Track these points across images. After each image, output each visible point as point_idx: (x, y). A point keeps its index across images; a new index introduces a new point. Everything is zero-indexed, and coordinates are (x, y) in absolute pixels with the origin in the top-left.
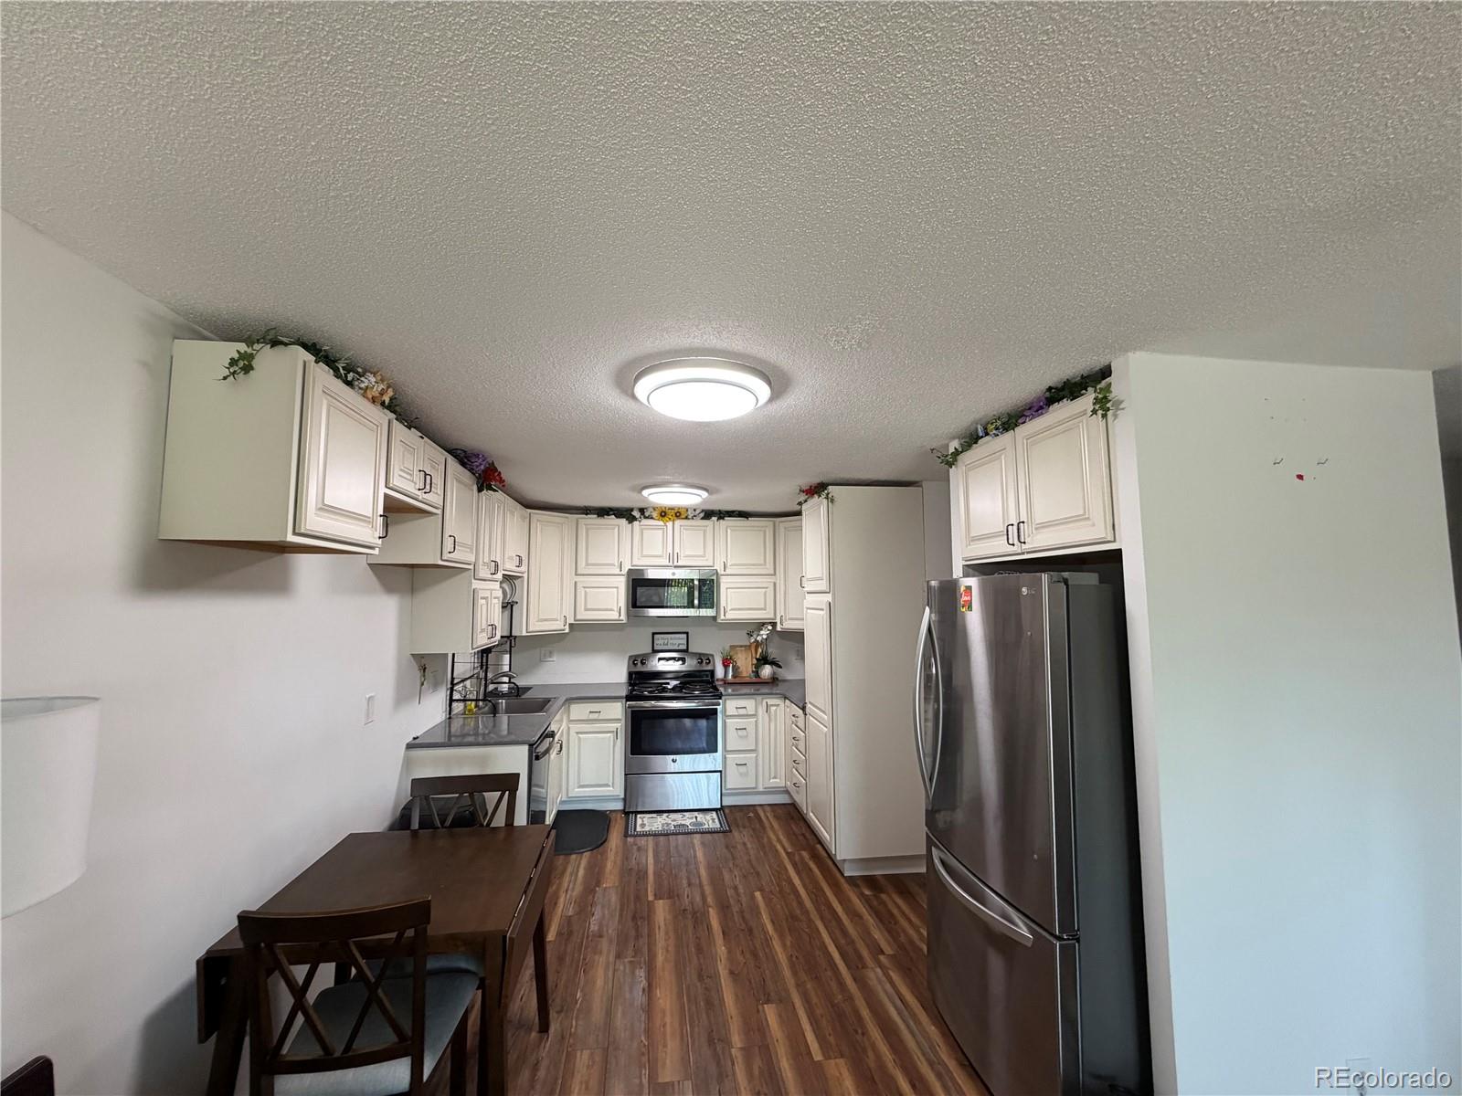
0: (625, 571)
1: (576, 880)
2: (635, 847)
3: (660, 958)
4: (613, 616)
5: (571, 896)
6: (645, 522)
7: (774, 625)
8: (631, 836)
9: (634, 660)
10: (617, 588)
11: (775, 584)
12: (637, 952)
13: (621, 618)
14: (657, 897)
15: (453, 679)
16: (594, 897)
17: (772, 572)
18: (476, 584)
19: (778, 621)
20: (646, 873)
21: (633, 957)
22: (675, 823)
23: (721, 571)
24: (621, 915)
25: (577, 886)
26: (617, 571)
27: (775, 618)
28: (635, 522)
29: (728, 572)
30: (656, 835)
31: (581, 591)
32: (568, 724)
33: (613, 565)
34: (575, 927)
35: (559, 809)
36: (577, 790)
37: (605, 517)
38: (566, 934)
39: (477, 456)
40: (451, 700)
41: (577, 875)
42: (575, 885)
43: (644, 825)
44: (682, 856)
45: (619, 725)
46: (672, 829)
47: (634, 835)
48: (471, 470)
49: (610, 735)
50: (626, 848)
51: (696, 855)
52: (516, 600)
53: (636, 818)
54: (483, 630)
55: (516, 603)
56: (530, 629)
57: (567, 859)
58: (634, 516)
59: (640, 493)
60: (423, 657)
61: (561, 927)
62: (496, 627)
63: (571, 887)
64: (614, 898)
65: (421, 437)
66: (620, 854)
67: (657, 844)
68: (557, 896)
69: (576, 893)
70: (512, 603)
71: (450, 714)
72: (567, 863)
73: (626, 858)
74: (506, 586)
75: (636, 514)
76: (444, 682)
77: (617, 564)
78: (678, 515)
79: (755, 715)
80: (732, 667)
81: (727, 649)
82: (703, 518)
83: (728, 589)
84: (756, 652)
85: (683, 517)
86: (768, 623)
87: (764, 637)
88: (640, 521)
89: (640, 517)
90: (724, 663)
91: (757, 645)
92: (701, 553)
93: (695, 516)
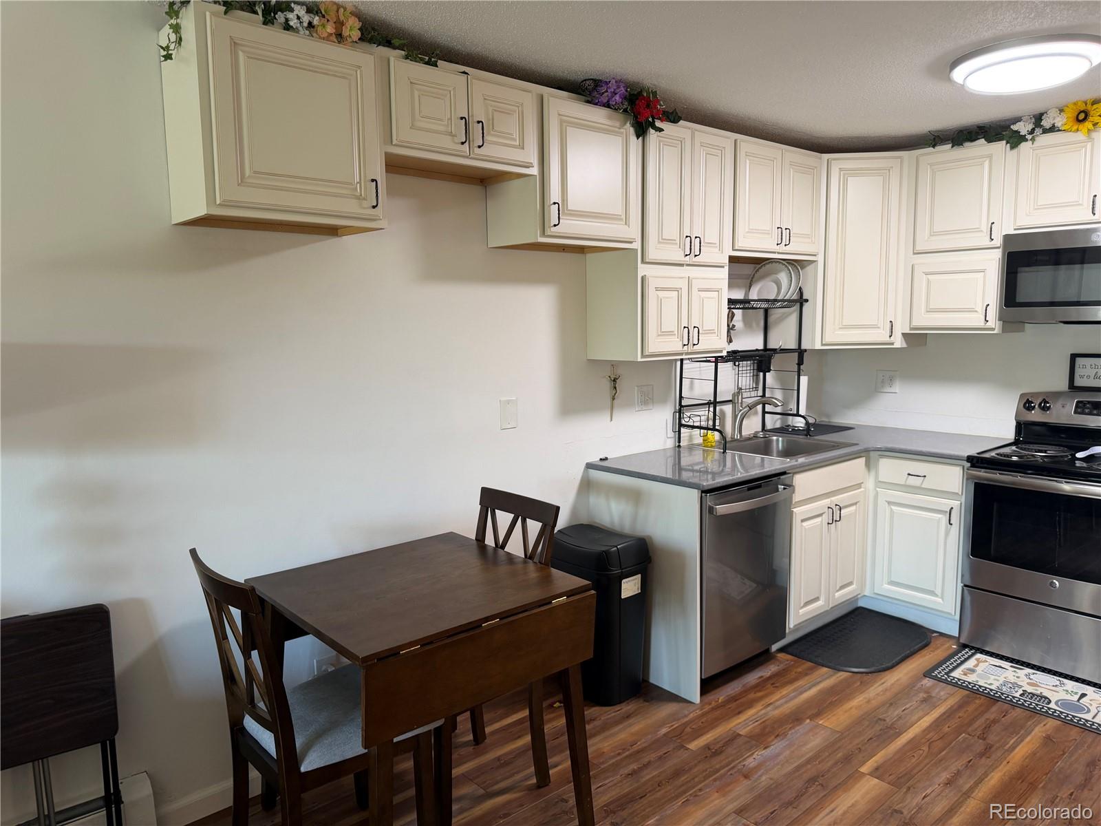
0: (998, 241)
1: (795, 697)
2: (922, 695)
4: (975, 320)
5: (766, 714)
6: (1044, 139)
8: (935, 678)
9: (1028, 405)
10: (983, 271)
13: (990, 324)
15: (681, 397)
16: (790, 729)
18: (643, 270)
20: (899, 734)
22: (1030, 689)
25: (786, 706)
26: (987, 243)
28: (1023, 144)
30: (975, 692)
31: (920, 281)
32: (876, 486)
33: (979, 230)
34: (730, 750)
35: (861, 604)
36: (886, 586)
37: (967, 144)
38: (712, 752)
39: (607, 83)
40: (681, 425)
41: (801, 693)
42: (786, 702)
43: (972, 671)
44: (984, 739)
45: (955, 504)
46: (1017, 695)
47: (940, 680)
48: (607, 105)
49: (940, 516)
50: (907, 690)
51: (1013, 748)
52: (805, 297)
53: (969, 657)
54: (670, 333)
55: (807, 301)
56: (828, 339)
57: (811, 670)
58: (1018, 132)
59: (949, 80)
60: (614, 365)
61: (715, 741)
62: (711, 332)
63: (779, 703)
64: (815, 742)
65: (464, 73)
66: (888, 694)
67: (961, 706)
68: (750, 704)
69: (777, 712)
70: (801, 301)
71: (679, 442)
72: (806, 674)
73: (892, 703)
74: (783, 277)
75: (1023, 128)
76: (663, 401)
77: (985, 228)
88: (1034, 140)
89: (1032, 132)
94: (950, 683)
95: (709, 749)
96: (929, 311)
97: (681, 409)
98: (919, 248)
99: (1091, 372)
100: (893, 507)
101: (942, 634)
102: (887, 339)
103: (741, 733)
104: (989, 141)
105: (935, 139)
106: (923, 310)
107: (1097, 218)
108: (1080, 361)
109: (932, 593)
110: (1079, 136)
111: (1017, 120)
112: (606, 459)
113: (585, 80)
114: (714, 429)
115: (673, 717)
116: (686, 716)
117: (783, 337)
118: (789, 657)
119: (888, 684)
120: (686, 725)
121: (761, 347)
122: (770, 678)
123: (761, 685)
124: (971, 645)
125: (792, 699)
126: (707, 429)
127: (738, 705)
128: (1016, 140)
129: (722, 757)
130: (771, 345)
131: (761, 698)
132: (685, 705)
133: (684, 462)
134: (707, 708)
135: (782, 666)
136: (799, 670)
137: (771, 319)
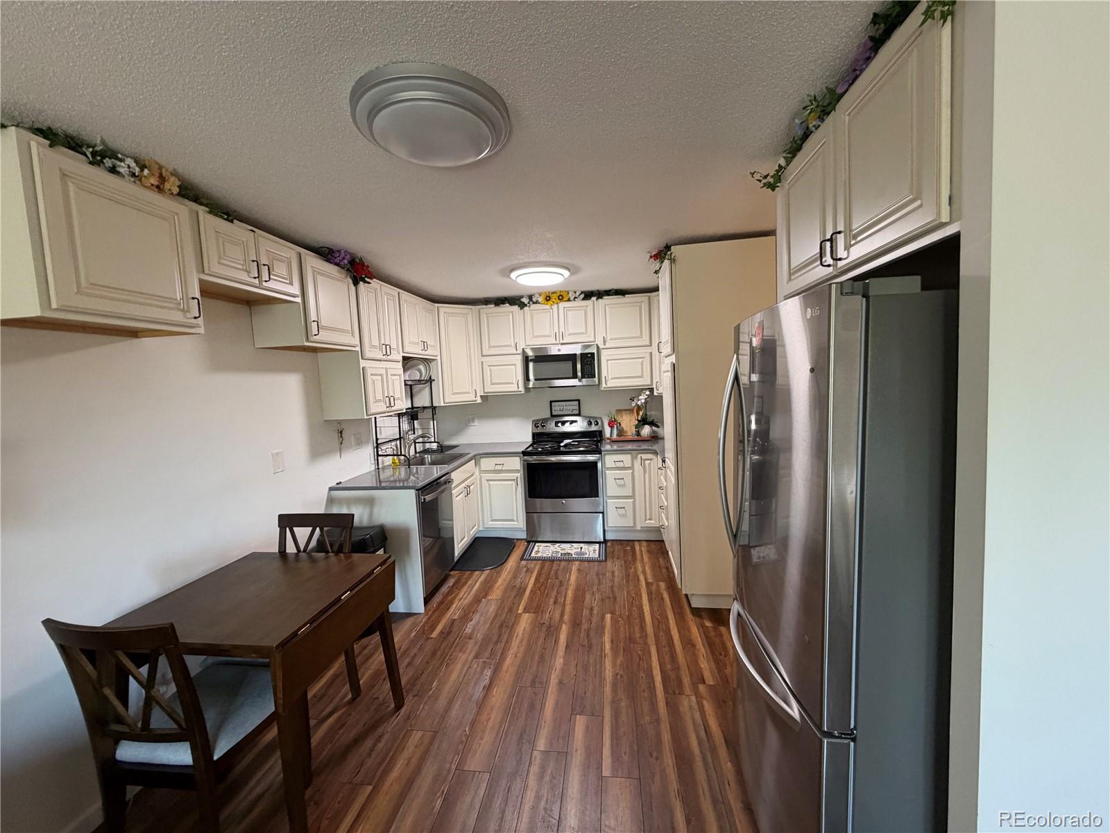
0: (520, 351)
1: (471, 590)
2: (525, 569)
3: (508, 661)
4: (513, 388)
5: (462, 603)
6: (534, 307)
7: (651, 390)
8: (525, 559)
10: (514, 365)
11: (651, 354)
12: (492, 653)
13: (519, 390)
14: (526, 610)
15: (377, 439)
16: (478, 606)
17: (648, 343)
18: (363, 363)
19: (654, 386)
20: (525, 590)
21: (487, 658)
22: (563, 552)
23: (601, 346)
24: (492, 623)
26: (515, 352)
27: (652, 385)
28: (525, 308)
29: (607, 346)
30: (544, 560)
31: (487, 369)
32: (480, 473)
33: (510, 346)
34: (455, 629)
35: (476, 536)
36: (490, 523)
37: (501, 305)
38: (445, 634)
39: (339, 251)
40: (378, 455)
41: (473, 587)
42: (468, 595)
43: (538, 552)
44: (558, 579)
45: (519, 475)
46: (559, 556)
47: (528, 560)
48: (337, 264)
49: (512, 482)
50: (518, 569)
51: (569, 579)
52: (433, 378)
53: (534, 546)
54: (380, 401)
55: (434, 380)
56: (447, 401)
57: (471, 574)
58: (524, 303)
59: (510, 277)
60: (339, 422)
61: (444, 627)
62: (398, 399)
63: (465, 596)
64: (492, 608)
65: (252, 230)
66: (511, 573)
67: (542, 568)
68: (452, 602)
69: (466, 602)
70: (430, 381)
71: (378, 465)
72: (470, 578)
73: (515, 577)
74: (422, 367)
75: (525, 300)
76: (367, 442)
77: (513, 345)
78: (561, 298)
79: (632, 468)
80: (617, 427)
81: (614, 412)
82: (583, 299)
83: (607, 360)
84: (638, 414)
85: (565, 299)
86: (647, 389)
87: (643, 401)
88: (529, 306)
89: (529, 303)
90: (611, 425)
91: (639, 408)
92: (584, 331)
93: (575, 298)
94: (532, 560)
95: (443, 633)
96: (492, 384)
97: (378, 446)
98: (484, 354)
99: (558, 408)
100: (490, 482)
101: (518, 539)
102: (474, 399)
103: (456, 617)
104: (511, 304)
105: (486, 301)
106: (489, 383)
107: (558, 342)
108: (553, 404)
109: (513, 520)
110: (547, 307)
111: (522, 297)
112: (340, 483)
113: (322, 247)
114: (401, 455)
115: (414, 625)
116: (421, 621)
117: (422, 400)
118: (457, 572)
119: (508, 570)
120: (424, 626)
121: (410, 406)
122: (454, 585)
123: (450, 592)
124: (531, 540)
125: (470, 592)
126: (394, 455)
127: (445, 606)
128: (522, 306)
129: (452, 634)
130: (415, 405)
131: (454, 598)
132: (415, 616)
133: (382, 477)
134: (430, 613)
135: (456, 578)
136: (465, 577)
137: (414, 391)
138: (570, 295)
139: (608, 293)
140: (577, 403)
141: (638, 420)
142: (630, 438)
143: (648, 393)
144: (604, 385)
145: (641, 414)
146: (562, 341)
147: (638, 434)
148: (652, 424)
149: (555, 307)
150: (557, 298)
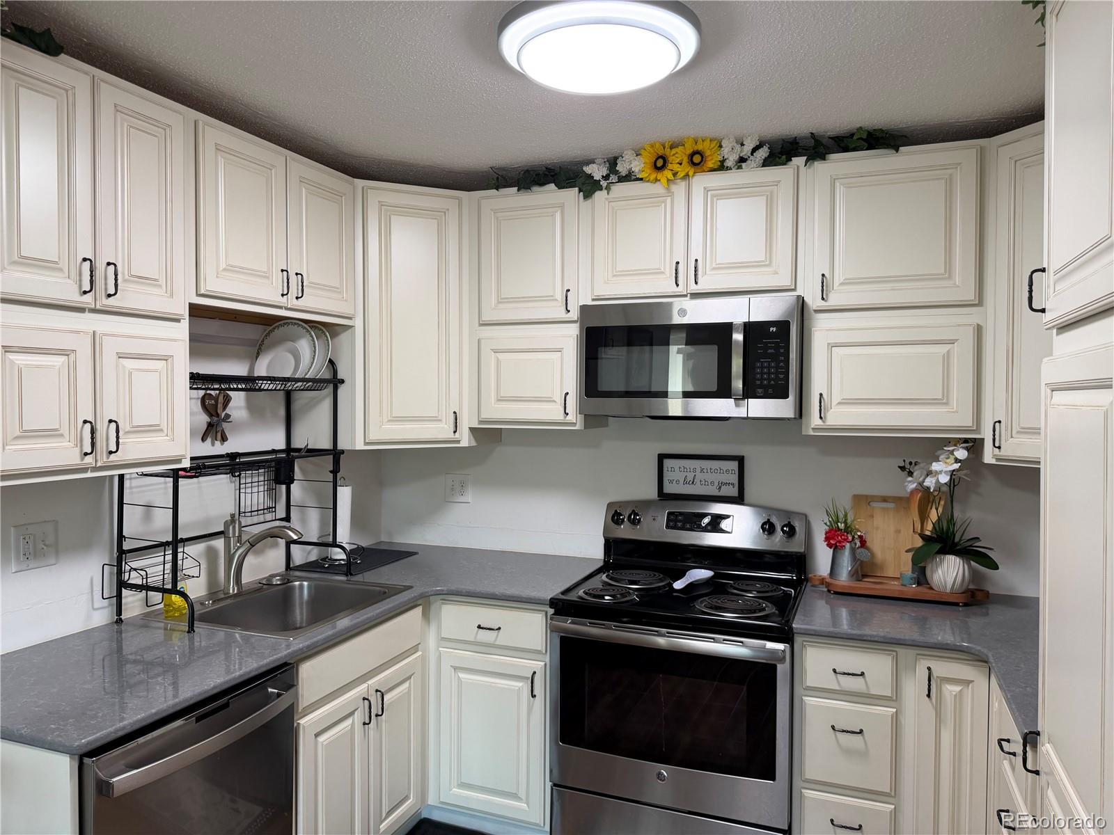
0: (574, 314)
6: (620, 189)
7: (975, 446)
10: (560, 350)
11: (979, 330)
13: (571, 418)
15: (121, 537)
17: (970, 296)
19: (987, 435)
23: (813, 301)
26: (561, 314)
27: (978, 430)
28: (598, 194)
29: (834, 300)
32: (439, 645)
33: (551, 298)
35: (424, 816)
37: (535, 188)
40: (122, 584)
45: (538, 665)
49: (520, 684)
52: (340, 376)
54: (49, 433)
55: (342, 381)
56: (373, 436)
58: (590, 177)
62: (151, 429)
70: (335, 382)
71: (119, 614)
74: (304, 346)
75: (597, 171)
77: (560, 296)
78: (697, 160)
79: (894, 699)
80: (853, 550)
81: (845, 503)
82: (767, 163)
83: (832, 346)
84: (923, 516)
85: (710, 164)
86: (957, 442)
87: (944, 479)
88: (608, 188)
89: (606, 178)
90: (835, 538)
91: (927, 498)
92: (761, 256)
93: (742, 160)
96: (500, 400)
97: (121, 554)
98: (486, 317)
99: (679, 476)
100: (462, 675)
102: (451, 435)
104: (560, 187)
105: (498, 179)
106: (494, 397)
107: (681, 289)
108: (668, 463)
109: (515, 797)
110: (658, 189)
111: (589, 162)
121: (281, 445)
128: (589, 187)
133: (129, 649)
138: (726, 151)
139: (845, 142)
140: (734, 465)
141: (923, 537)
142: (894, 587)
143: (961, 454)
144: (815, 421)
145: (934, 515)
146: (694, 288)
147: (921, 578)
148: (969, 552)
149: (679, 188)
150: (685, 160)
